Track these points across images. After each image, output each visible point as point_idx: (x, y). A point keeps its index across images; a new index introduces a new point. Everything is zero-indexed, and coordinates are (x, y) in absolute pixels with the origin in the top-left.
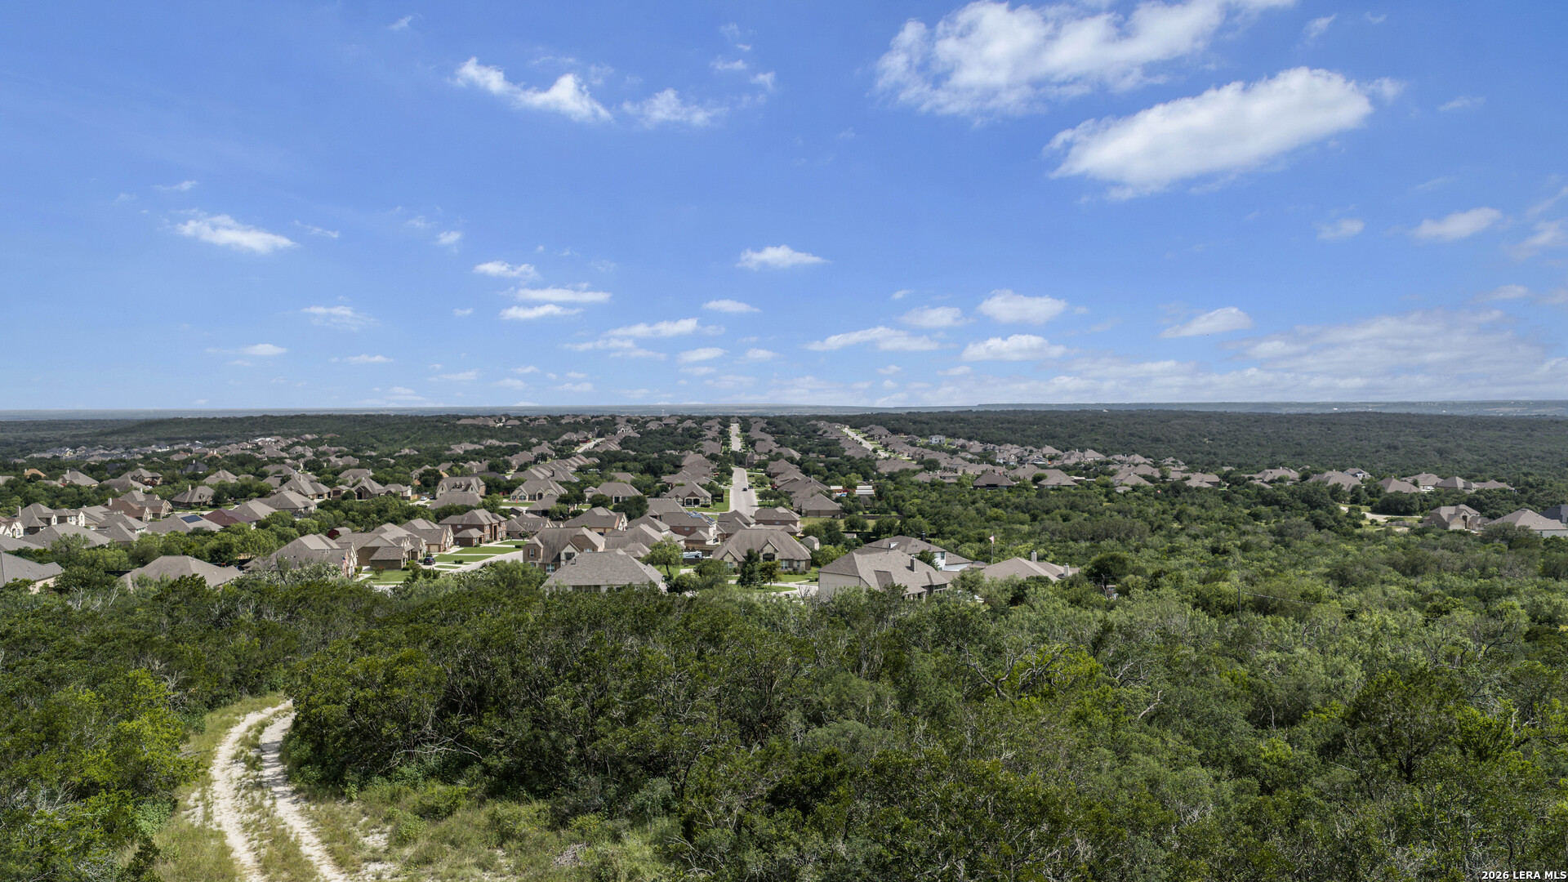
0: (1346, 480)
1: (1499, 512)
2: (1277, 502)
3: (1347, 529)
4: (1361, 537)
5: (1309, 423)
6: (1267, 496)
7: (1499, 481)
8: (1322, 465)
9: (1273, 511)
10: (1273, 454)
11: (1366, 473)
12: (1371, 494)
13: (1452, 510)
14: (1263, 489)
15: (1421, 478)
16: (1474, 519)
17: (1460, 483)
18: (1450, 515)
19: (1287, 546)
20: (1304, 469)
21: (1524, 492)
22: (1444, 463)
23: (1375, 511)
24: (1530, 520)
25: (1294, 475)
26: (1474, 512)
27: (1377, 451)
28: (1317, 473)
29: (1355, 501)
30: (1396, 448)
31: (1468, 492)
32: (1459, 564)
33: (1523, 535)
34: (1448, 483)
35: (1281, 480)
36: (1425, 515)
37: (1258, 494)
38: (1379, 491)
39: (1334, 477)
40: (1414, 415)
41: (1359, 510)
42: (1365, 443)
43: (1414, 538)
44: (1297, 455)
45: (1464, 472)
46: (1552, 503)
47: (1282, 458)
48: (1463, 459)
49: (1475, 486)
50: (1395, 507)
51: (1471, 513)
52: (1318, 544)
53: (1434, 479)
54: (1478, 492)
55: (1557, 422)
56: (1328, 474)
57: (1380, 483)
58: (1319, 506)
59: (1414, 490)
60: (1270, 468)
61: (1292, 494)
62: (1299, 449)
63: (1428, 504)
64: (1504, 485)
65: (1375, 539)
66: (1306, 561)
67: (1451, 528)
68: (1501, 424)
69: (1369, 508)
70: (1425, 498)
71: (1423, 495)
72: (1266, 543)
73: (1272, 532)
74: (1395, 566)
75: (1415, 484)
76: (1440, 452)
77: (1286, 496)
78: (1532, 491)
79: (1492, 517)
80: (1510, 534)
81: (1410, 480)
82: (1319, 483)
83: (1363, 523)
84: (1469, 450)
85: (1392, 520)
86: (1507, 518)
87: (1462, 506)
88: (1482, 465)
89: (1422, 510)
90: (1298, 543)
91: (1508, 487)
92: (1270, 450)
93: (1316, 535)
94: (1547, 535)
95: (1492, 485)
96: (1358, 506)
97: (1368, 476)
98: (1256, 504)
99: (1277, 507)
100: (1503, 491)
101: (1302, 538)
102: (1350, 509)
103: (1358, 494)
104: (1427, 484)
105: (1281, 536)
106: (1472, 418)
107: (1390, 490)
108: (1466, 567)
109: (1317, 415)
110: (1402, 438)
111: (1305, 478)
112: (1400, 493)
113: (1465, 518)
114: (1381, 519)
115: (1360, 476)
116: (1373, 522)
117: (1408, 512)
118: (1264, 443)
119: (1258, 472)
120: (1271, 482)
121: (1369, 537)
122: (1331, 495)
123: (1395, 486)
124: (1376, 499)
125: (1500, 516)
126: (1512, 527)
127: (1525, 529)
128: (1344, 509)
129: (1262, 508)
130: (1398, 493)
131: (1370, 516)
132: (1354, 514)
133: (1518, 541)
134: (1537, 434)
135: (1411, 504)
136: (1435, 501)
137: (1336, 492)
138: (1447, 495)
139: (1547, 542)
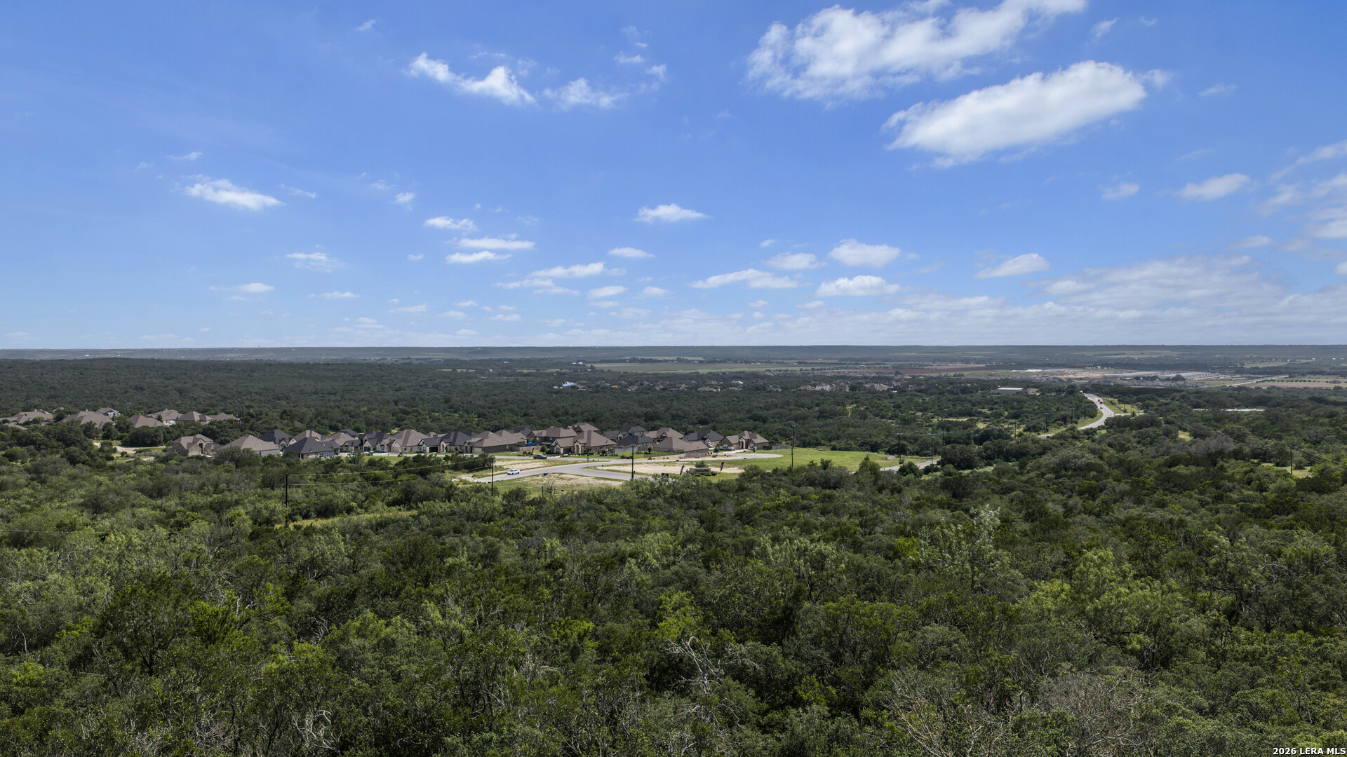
0: (98, 418)
1: (228, 438)
2: (33, 442)
3: (100, 462)
4: (113, 468)
5: (63, 369)
6: (22, 437)
7: (227, 413)
8: (76, 406)
9: (28, 450)
10: (28, 398)
11: (116, 412)
12: (121, 429)
13: (190, 439)
14: (18, 431)
15: (164, 414)
16: (209, 446)
17: (196, 416)
18: (189, 444)
19: (43, 482)
20: (59, 411)
21: (246, 421)
22: (183, 400)
23: (124, 445)
24: (253, 444)
25: (48, 416)
26: (208, 440)
27: (126, 392)
28: (70, 413)
29: (106, 437)
30: (142, 389)
31: (203, 424)
32: (197, 484)
33: (247, 456)
34: (187, 417)
35: (36, 421)
36: (169, 445)
37: (13, 435)
38: (128, 427)
39: (87, 417)
40: (158, 361)
41: (111, 444)
42: (115, 385)
43: (159, 465)
44: (51, 397)
45: (200, 407)
46: (268, 429)
47: (37, 402)
48: (199, 397)
49: (209, 418)
50: (142, 440)
51: (206, 441)
52: (73, 478)
53: (176, 414)
54: (211, 423)
55: (271, 365)
56: (82, 413)
57: (129, 420)
58: (73, 443)
59: (159, 424)
60: (24, 410)
61: (47, 434)
62: (53, 393)
63: (170, 436)
64: (231, 417)
65: (125, 469)
66: (62, 493)
67: (190, 455)
68: (228, 367)
69: (119, 442)
70: (168, 430)
71: (166, 428)
72: (23, 481)
73: (28, 470)
74: (143, 491)
75: (160, 419)
76: (180, 391)
77: (41, 436)
78: (253, 420)
79: (223, 443)
80: (236, 456)
81: (155, 416)
82: (73, 422)
83: (115, 455)
84: (203, 389)
85: (140, 452)
86: (234, 443)
87: (199, 436)
88: (214, 401)
89: (165, 441)
90: (54, 479)
91: (235, 418)
92: (24, 394)
93: (70, 470)
94: (264, 454)
95: (222, 417)
96: (110, 441)
97: (118, 414)
98: (11, 445)
99: (32, 447)
100: (231, 421)
101: (57, 474)
102: (102, 444)
103: (109, 431)
104: (170, 419)
105: (36, 474)
106: (206, 362)
107: (138, 426)
108: (202, 486)
109: (69, 361)
110: (147, 381)
111: (59, 418)
112: (147, 427)
113: (201, 445)
114: (130, 451)
115: (111, 414)
116: (123, 454)
117: (154, 444)
118: (18, 387)
119: (13, 415)
120: (26, 424)
121: (120, 467)
122: (85, 432)
123: (143, 422)
124: (125, 434)
125: (229, 442)
126: (237, 450)
127: (248, 451)
128: (97, 444)
129: (18, 449)
130: (145, 427)
131: (120, 449)
132: (106, 448)
133: (243, 461)
134: (255, 374)
135: (156, 436)
136: (177, 433)
137: (89, 430)
138: (186, 427)
139: (264, 460)
